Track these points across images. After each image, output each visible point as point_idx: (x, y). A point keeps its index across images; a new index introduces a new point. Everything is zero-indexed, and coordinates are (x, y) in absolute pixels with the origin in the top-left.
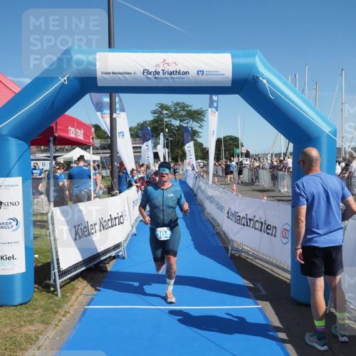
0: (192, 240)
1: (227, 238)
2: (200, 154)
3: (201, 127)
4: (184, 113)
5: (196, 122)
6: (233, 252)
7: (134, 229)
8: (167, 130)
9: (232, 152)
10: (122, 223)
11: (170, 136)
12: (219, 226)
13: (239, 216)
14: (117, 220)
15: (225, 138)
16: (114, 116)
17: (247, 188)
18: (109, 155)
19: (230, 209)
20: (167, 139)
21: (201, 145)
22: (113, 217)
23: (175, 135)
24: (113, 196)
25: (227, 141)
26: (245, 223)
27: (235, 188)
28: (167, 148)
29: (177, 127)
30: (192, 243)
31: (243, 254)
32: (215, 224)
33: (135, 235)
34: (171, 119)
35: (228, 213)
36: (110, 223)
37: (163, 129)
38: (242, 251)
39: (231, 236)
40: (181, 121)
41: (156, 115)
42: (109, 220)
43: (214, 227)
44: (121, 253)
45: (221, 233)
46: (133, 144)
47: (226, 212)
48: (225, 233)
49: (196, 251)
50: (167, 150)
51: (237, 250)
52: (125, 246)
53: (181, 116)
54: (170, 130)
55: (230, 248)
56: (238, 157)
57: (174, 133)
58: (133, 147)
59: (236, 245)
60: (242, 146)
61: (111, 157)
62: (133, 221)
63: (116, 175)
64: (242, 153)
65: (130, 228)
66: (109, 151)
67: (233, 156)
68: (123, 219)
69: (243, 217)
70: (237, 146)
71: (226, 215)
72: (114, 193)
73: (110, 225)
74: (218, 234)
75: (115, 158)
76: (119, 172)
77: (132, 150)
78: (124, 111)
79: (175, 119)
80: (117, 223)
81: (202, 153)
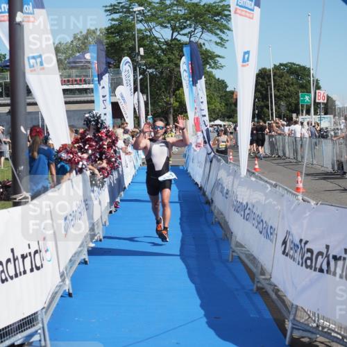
0: (202, 306)
1: (283, 302)
2: (219, 106)
3: (222, 43)
4: (182, 11)
5: (211, 31)
6: (296, 334)
7: (68, 282)
8: (142, 51)
9: (293, 101)
10: (38, 268)
11: (150, 66)
12: (263, 273)
13: (310, 251)
14: (28, 260)
15: (276, 68)
16: (19, 17)
17: (328, 185)
18: (7, 109)
19: (288, 233)
20: (143, 72)
21: (222, 84)
22: (18, 254)
23: (161, 62)
24: (16, 204)
25: (281, 76)
26: (325, 267)
27: (300, 185)
28: (143, 92)
29: (166, 43)
30: (202, 312)
31: (320, 339)
32: (254, 270)
33: (70, 295)
34: (152, 24)
35: (284, 243)
36: (11, 266)
37: (133, 49)
38: (318, 330)
39: (292, 296)
40: (174, 29)
41: (116, 16)
42: (8, 261)
43: (252, 275)
44: (36, 338)
45: (269, 289)
46: (63, 83)
47: (280, 240)
48: (277, 291)
49: (211, 333)
50: (142, 98)
51: (306, 329)
52: (46, 319)
53: (176, 18)
54: (150, 52)
55: (289, 325)
56: (308, 112)
57: (158, 57)
58: (65, 91)
59: (302, 318)
60: (318, 88)
61: (13, 113)
62: (64, 262)
63: (24, 156)
64: (317, 105)
65: (59, 280)
66: (8, 101)
67: (297, 112)
68: (42, 259)
69: (320, 253)
70: (305, 88)
71: (280, 249)
72: (19, 197)
73: (12, 273)
74: (262, 292)
75: (21, 117)
76: (31, 149)
77: (60, 98)
78: (42, 6)
79: (161, 25)
80: (28, 267)
81: (223, 104)
